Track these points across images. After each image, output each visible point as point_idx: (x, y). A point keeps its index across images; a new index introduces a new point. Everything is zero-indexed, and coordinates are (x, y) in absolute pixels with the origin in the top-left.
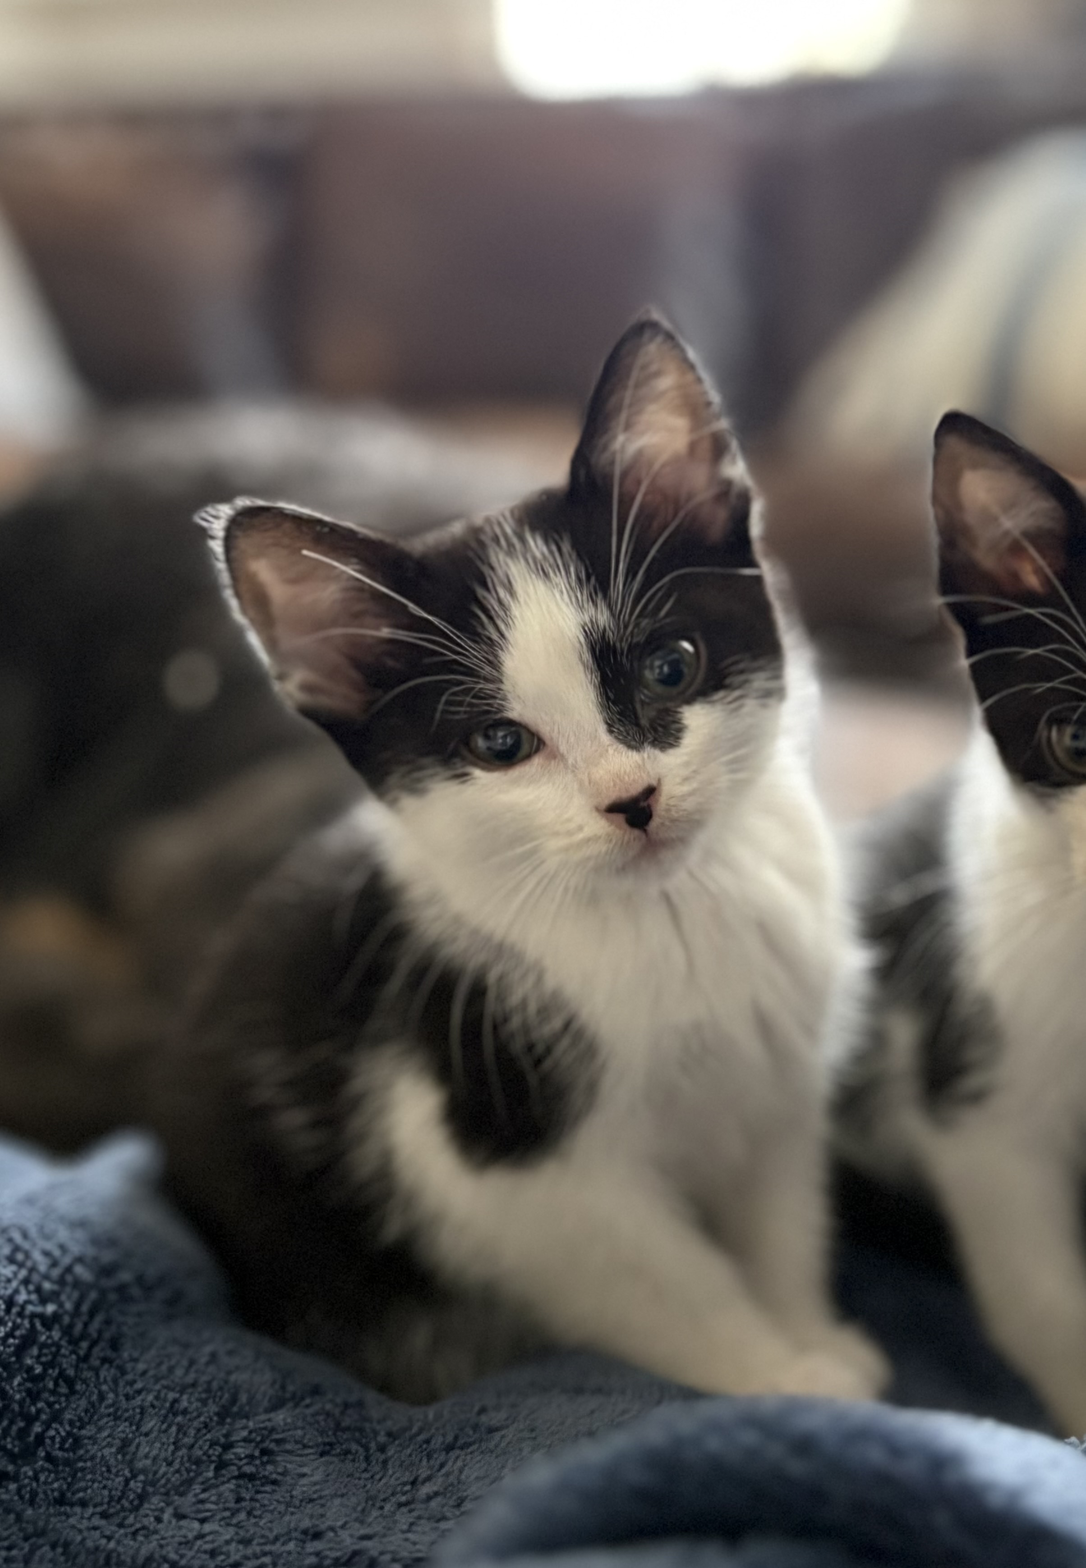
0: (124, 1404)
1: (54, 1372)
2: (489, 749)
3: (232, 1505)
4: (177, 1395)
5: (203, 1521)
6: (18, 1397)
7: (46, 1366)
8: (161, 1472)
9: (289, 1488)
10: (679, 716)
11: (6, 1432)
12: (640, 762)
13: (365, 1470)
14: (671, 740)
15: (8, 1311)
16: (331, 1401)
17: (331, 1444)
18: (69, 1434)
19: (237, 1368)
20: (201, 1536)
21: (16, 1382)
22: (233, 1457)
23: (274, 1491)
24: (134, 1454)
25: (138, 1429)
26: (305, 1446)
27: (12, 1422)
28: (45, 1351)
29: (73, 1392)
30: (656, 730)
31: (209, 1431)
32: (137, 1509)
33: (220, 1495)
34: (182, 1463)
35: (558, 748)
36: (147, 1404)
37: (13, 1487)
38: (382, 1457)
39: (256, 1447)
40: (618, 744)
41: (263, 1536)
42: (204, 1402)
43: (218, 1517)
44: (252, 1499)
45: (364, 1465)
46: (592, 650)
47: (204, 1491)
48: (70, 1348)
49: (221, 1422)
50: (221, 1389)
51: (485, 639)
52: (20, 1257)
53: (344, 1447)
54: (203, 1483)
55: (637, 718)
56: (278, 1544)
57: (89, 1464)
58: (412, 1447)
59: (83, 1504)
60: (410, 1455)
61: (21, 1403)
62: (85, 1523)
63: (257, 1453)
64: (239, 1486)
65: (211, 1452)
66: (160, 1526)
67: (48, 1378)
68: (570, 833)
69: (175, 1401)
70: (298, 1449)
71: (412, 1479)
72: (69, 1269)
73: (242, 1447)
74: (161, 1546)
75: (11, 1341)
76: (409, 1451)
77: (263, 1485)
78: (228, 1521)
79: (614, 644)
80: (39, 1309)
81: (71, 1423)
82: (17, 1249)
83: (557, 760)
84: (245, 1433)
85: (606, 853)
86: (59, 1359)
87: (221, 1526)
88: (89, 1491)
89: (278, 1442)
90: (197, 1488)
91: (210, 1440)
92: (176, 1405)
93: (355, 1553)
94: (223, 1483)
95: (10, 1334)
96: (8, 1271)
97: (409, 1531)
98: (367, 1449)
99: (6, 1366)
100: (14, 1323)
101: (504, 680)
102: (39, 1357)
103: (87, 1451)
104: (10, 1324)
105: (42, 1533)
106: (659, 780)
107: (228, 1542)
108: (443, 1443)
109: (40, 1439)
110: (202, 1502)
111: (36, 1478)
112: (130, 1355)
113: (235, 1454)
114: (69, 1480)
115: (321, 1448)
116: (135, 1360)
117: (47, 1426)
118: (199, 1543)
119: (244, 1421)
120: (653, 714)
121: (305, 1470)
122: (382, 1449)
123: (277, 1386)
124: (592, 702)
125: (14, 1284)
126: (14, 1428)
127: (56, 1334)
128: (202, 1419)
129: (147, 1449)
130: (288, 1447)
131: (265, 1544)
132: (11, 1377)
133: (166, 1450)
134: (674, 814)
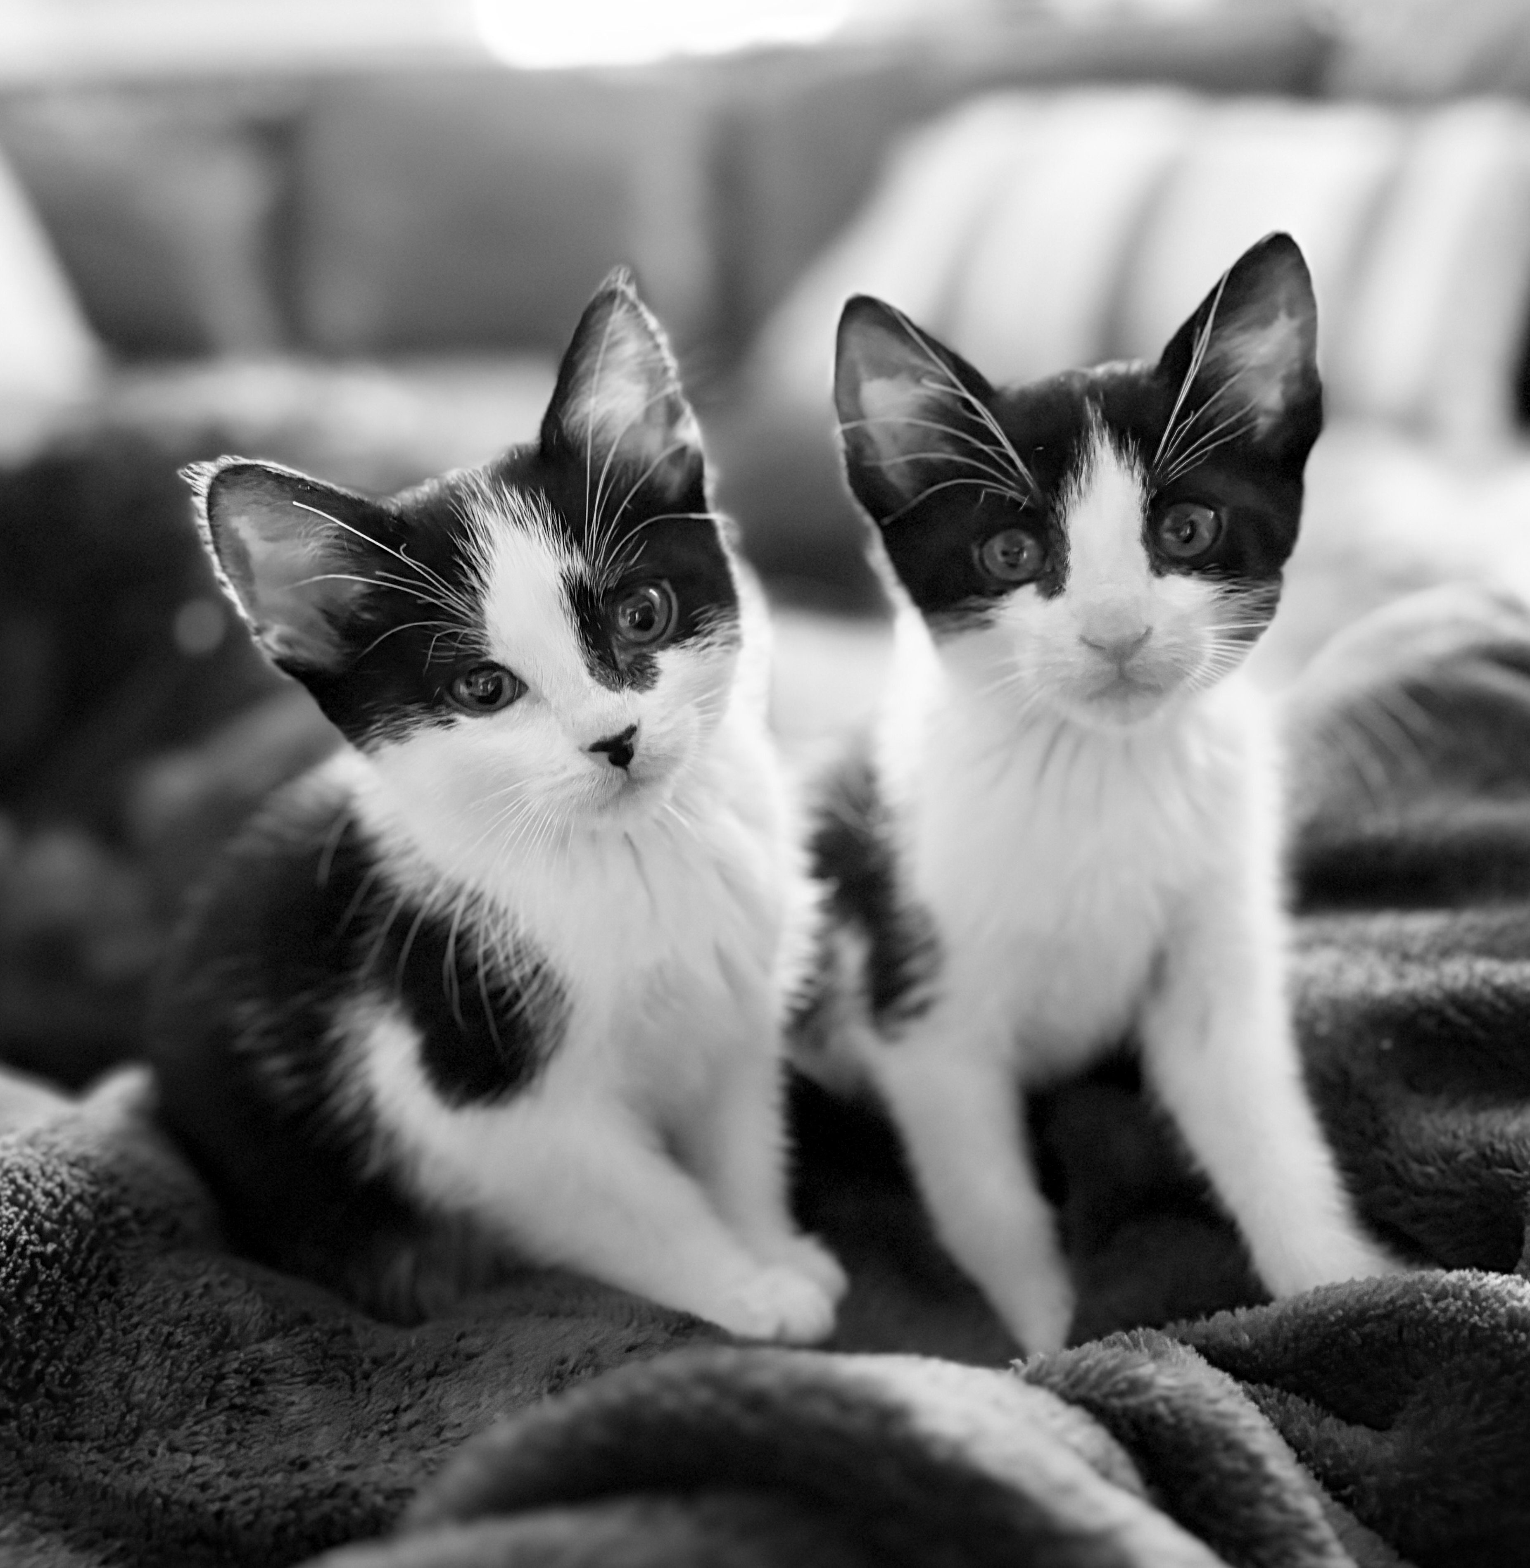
0: (121, 1339)
1: (53, 1310)
2: (471, 695)
3: (223, 1436)
4: (171, 1329)
5: (195, 1453)
6: (18, 1336)
7: (46, 1305)
8: (156, 1406)
9: (277, 1418)
10: (654, 661)
11: (6, 1372)
12: (621, 703)
13: (351, 1398)
14: (648, 683)
15: (9, 1252)
16: (319, 1329)
17: (318, 1372)
18: (68, 1370)
19: (230, 1300)
20: (192, 1469)
21: (17, 1322)
22: (223, 1388)
23: (263, 1421)
24: (131, 1388)
25: (133, 1364)
26: (294, 1375)
27: (14, 1360)
28: (46, 1289)
29: (72, 1328)
30: (633, 675)
31: (201, 1365)
32: (131, 1443)
33: (211, 1427)
34: (176, 1398)
35: (541, 692)
36: (143, 1337)
37: (13, 1424)
38: (366, 1386)
39: (247, 1378)
40: (600, 686)
41: (252, 1469)
42: (197, 1335)
43: (210, 1449)
44: (243, 1430)
45: (349, 1393)
46: (572, 597)
47: (196, 1423)
48: (70, 1285)
49: (214, 1354)
50: (213, 1322)
51: (469, 589)
52: (22, 1197)
53: (331, 1375)
54: (195, 1416)
55: (615, 662)
56: (266, 1476)
57: (86, 1399)
58: (394, 1374)
59: (81, 1439)
60: (393, 1383)
61: (22, 1341)
62: (82, 1458)
63: (247, 1384)
64: (228, 1417)
65: (204, 1384)
66: (155, 1460)
67: (47, 1317)
68: (554, 774)
69: (170, 1334)
70: (288, 1378)
71: (394, 1407)
72: (69, 1208)
73: (232, 1378)
74: (154, 1480)
75: (12, 1281)
76: (391, 1379)
77: (253, 1415)
78: (219, 1453)
79: (591, 589)
80: (39, 1249)
81: (70, 1359)
82: (19, 1189)
83: (540, 703)
84: (235, 1365)
85: (589, 792)
86: (59, 1296)
87: (212, 1458)
88: (86, 1426)
89: (268, 1372)
90: (190, 1421)
91: (202, 1373)
92: (171, 1338)
93: (339, 1485)
94: (215, 1415)
95: (10, 1275)
96: (10, 1212)
97: (390, 1460)
98: (352, 1377)
99: (7, 1306)
100: (15, 1263)
101: (487, 626)
102: (39, 1296)
103: (85, 1387)
104: (11, 1265)
105: (40, 1468)
106: (639, 721)
107: (219, 1475)
108: (424, 1370)
109: (40, 1376)
110: (195, 1434)
111: (36, 1415)
112: (127, 1289)
113: (227, 1385)
114: (68, 1415)
115: (309, 1376)
116: (133, 1295)
117: (47, 1362)
118: (190, 1476)
119: (235, 1352)
120: (629, 659)
121: (294, 1398)
122: (367, 1376)
123: (268, 1316)
124: (574, 647)
125: (16, 1225)
126: (15, 1367)
127: (56, 1273)
128: (195, 1352)
129: (142, 1384)
130: (279, 1376)
131: (255, 1476)
132: (11, 1318)
133: (161, 1385)
134: (654, 753)
